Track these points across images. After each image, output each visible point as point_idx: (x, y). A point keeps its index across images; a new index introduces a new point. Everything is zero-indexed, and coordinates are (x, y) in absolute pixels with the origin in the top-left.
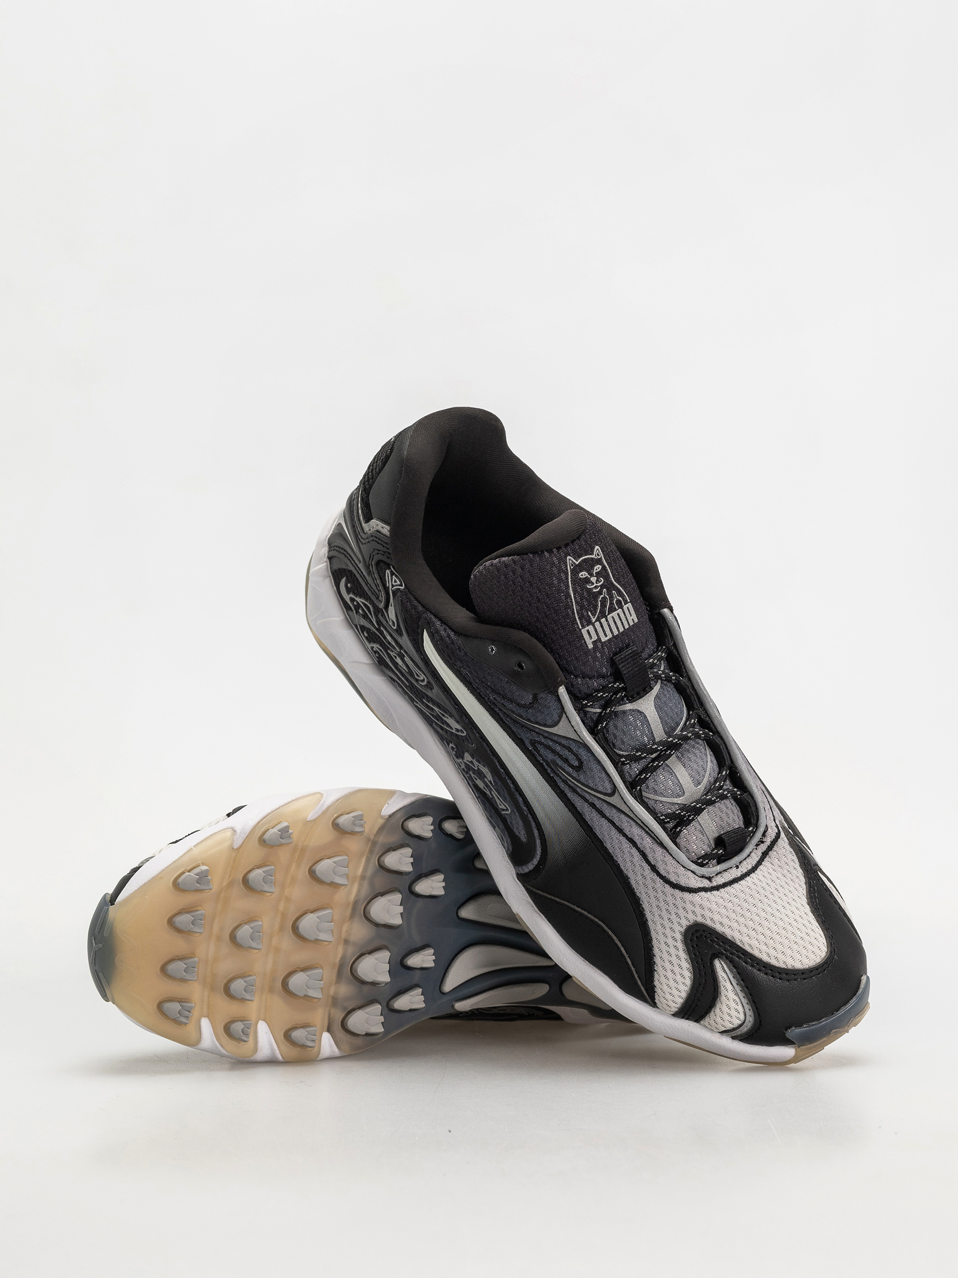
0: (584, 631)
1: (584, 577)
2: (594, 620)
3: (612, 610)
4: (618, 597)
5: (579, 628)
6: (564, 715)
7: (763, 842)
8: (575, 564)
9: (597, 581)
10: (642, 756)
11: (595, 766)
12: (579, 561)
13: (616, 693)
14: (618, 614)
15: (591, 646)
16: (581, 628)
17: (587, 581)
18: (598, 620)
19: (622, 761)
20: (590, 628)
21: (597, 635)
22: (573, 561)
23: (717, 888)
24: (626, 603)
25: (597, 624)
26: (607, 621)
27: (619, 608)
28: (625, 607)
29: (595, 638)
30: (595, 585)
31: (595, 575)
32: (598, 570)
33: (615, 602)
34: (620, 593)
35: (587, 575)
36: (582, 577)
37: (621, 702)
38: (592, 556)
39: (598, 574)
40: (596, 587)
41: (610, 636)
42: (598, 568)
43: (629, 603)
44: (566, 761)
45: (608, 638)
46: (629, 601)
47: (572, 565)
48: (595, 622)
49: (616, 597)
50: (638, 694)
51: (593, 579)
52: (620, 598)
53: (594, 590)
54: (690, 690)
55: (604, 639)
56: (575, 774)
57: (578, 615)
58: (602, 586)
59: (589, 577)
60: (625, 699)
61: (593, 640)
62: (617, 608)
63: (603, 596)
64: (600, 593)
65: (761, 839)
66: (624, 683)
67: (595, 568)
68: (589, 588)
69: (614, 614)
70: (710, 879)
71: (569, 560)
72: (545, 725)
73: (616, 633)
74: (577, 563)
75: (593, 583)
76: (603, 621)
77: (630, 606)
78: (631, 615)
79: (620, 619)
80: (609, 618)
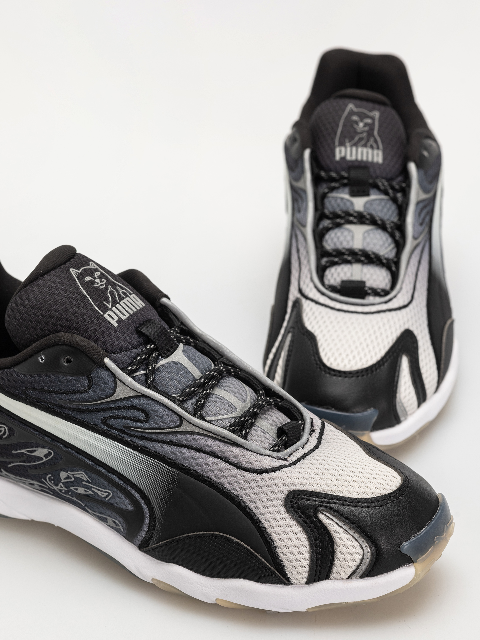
0: (106, 316)
1: (89, 280)
2: (110, 306)
3: (121, 299)
4: (122, 291)
5: (101, 315)
6: (118, 381)
7: (313, 431)
8: (78, 273)
9: (101, 281)
10: (191, 390)
11: (157, 407)
12: (81, 270)
13: (150, 354)
14: (128, 301)
15: (116, 325)
16: (102, 314)
17: (92, 282)
19: (177, 399)
20: (110, 312)
21: (118, 316)
22: (76, 272)
23: (295, 463)
24: (130, 294)
25: (114, 309)
26: (121, 305)
28: (131, 296)
29: (116, 318)
30: (100, 284)
31: (97, 278)
32: (98, 275)
33: (121, 293)
34: (122, 288)
35: (91, 278)
36: (87, 280)
37: (157, 360)
38: (89, 267)
39: (99, 277)
40: (102, 285)
41: (127, 315)
43: (132, 294)
44: (135, 419)
45: (126, 317)
47: (77, 274)
48: (111, 308)
49: (120, 290)
50: (168, 351)
51: (98, 281)
52: (124, 291)
53: (101, 287)
54: (207, 348)
55: (124, 318)
57: (97, 306)
58: (107, 284)
59: (93, 279)
60: (160, 357)
61: (115, 320)
62: (125, 297)
63: (110, 290)
64: (106, 289)
65: (311, 429)
66: (153, 343)
67: (95, 274)
68: (97, 287)
69: (125, 301)
70: (285, 459)
71: (72, 271)
73: (131, 312)
74: (80, 272)
75: (98, 283)
76: (118, 306)
77: (134, 295)
78: (138, 302)
79: (131, 304)
80: (122, 303)
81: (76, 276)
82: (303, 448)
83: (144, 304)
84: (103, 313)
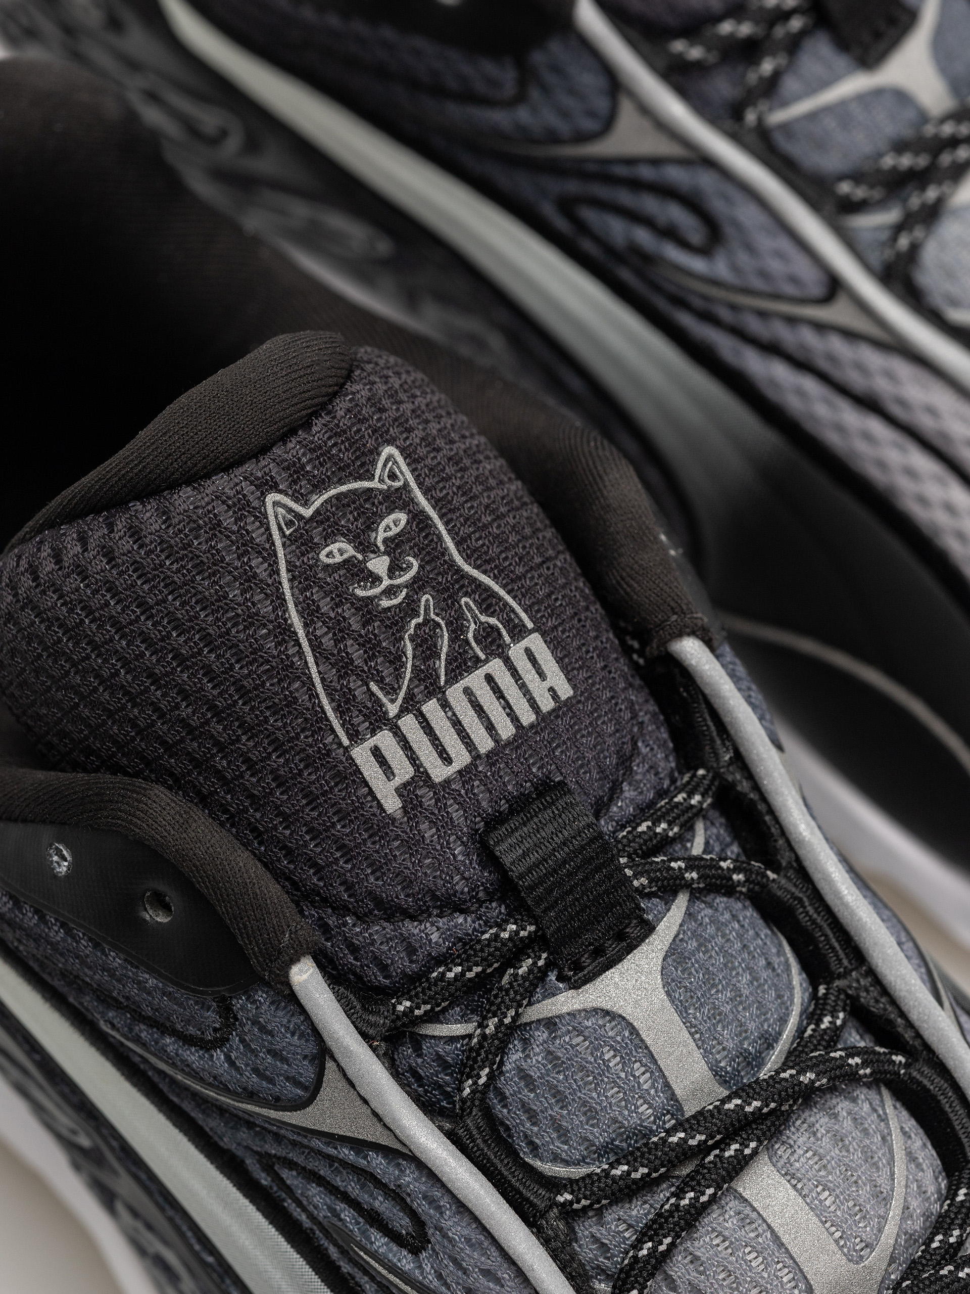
0: (361, 755)
1: (338, 559)
2: (393, 709)
3: (464, 665)
4: (483, 618)
5: (340, 744)
6: (330, 1065)
8: (299, 517)
9: (393, 570)
10: (633, 1175)
11: (457, 1228)
12: (318, 501)
13: (513, 960)
14: (489, 679)
15: (392, 804)
16: (346, 742)
17: (353, 572)
18: (411, 705)
19: (563, 1205)
20: (385, 740)
21: (413, 758)
22: (290, 510)
24: (519, 633)
25: (409, 724)
26: (445, 705)
27: (490, 655)
28: (516, 652)
29: (404, 771)
30: (386, 582)
31: (382, 548)
32: (395, 530)
33: (470, 635)
34: (489, 604)
35: (350, 551)
36: (330, 561)
37: (534, 989)
38: (366, 484)
39: (394, 546)
40: (390, 592)
41: (461, 758)
42: (394, 522)
43: (531, 632)
44: (375, 1219)
45: (456, 766)
46: (530, 625)
47: (289, 524)
48: (398, 716)
49: (475, 617)
50: (598, 952)
51: (379, 565)
52: (493, 621)
53: (385, 603)
54: (808, 913)
55: (439, 772)
56: (406, 1262)
57: (332, 700)
58: (417, 585)
59: (360, 557)
60: (552, 977)
61: (398, 781)
62: (483, 657)
63: (420, 620)
64: (410, 608)
66: (536, 920)
67: (383, 524)
68: (363, 599)
69: (475, 680)
71: (276, 504)
72: (277, 1103)
73: (485, 744)
74: (307, 513)
75: (377, 579)
76: (431, 708)
77: (535, 642)
78: (542, 675)
79: (499, 694)
80: (455, 694)
81: (283, 535)
83: (565, 691)
84: (350, 740)
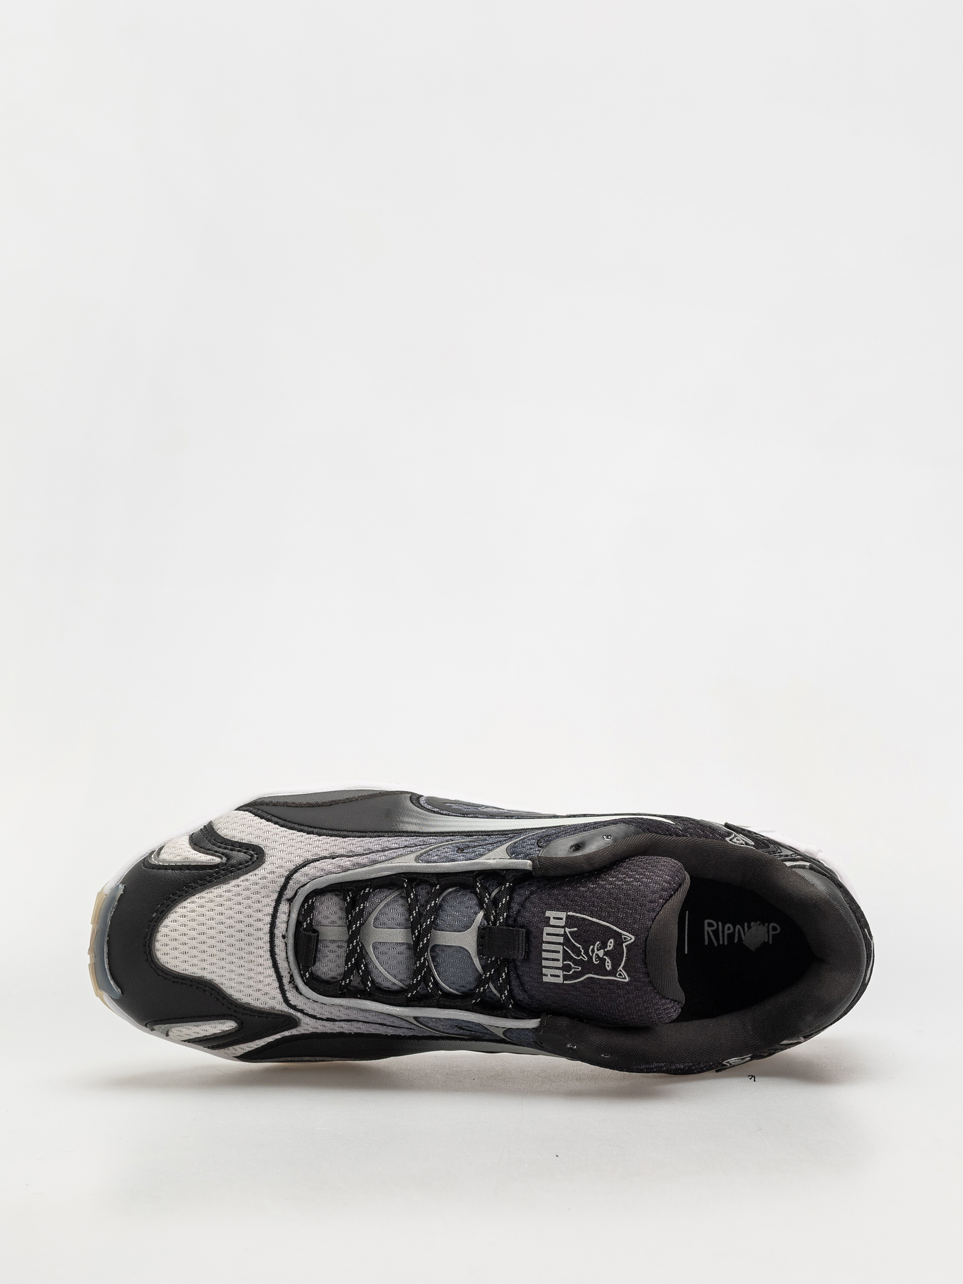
0: (563, 915)
1: (609, 944)
2: (567, 930)
3: (566, 956)
4: (573, 970)
5: (569, 911)
7: (290, 982)
8: (625, 942)
9: (598, 956)
12: (625, 950)
13: (496, 916)
14: (558, 960)
15: (548, 914)
16: (569, 913)
17: (604, 945)
18: (565, 935)
20: (562, 923)
21: (554, 926)
22: (628, 941)
23: (278, 902)
24: (566, 978)
25: (561, 931)
27: (564, 965)
28: (560, 973)
29: (552, 922)
30: (596, 952)
31: (604, 957)
32: (606, 964)
33: (571, 963)
34: (577, 975)
35: (609, 948)
36: (609, 942)
38: (622, 965)
39: (603, 961)
40: (593, 951)
41: (546, 938)
42: (609, 966)
43: (563, 982)
45: (544, 934)
46: (565, 982)
47: (625, 938)
48: (565, 930)
49: (575, 968)
50: (484, 941)
51: (601, 953)
52: (571, 972)
53: (591, 947)
55: (547, 930)
57: (580, 917)
58: (590, 958)
59: (606, 950)
60: (485, 922)
61: (552, 919)
62: (564, 963)
63: (582, 953)
64: (586, 953)
65: (294, 982)
67: (610, 962)
68: (596, 943)
69: (560, 956)
70: (290, 900)
71: (631, 939)
74: (624, 945)
75: (598, 950)
76: (561, 940)
77: (560, 980)
78: (551, 975)
79: (554, 960)
80: (560, 948)
81: (624, 935)
82: (284, 937)
83: (545, 979)
84: (569, 915)
